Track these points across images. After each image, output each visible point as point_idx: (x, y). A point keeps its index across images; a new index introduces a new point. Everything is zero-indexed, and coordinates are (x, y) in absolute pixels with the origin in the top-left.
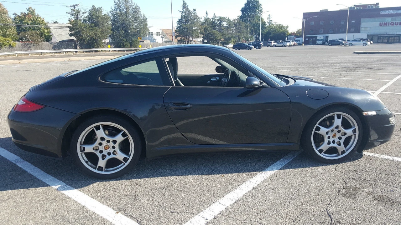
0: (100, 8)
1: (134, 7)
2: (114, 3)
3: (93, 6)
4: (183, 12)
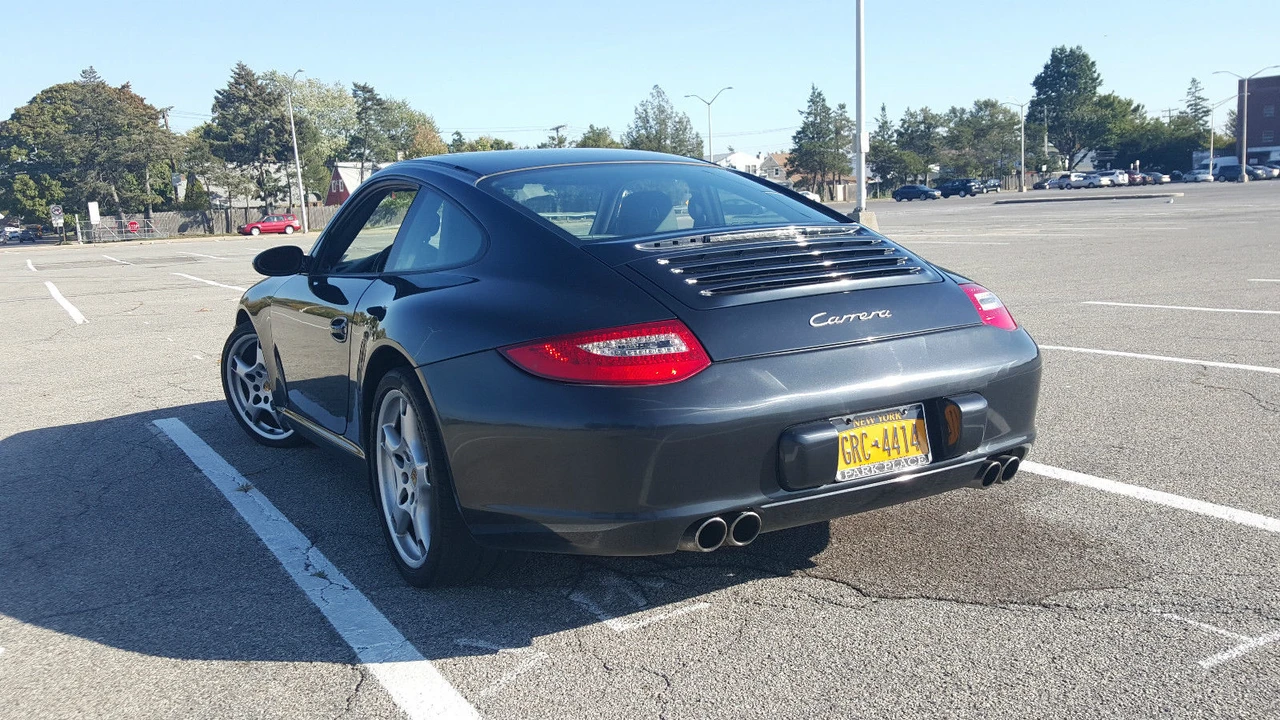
0: (604, 130)
1: (677, 119)
2: (634, 116)
3: (591, 127)
4: (809, 114)
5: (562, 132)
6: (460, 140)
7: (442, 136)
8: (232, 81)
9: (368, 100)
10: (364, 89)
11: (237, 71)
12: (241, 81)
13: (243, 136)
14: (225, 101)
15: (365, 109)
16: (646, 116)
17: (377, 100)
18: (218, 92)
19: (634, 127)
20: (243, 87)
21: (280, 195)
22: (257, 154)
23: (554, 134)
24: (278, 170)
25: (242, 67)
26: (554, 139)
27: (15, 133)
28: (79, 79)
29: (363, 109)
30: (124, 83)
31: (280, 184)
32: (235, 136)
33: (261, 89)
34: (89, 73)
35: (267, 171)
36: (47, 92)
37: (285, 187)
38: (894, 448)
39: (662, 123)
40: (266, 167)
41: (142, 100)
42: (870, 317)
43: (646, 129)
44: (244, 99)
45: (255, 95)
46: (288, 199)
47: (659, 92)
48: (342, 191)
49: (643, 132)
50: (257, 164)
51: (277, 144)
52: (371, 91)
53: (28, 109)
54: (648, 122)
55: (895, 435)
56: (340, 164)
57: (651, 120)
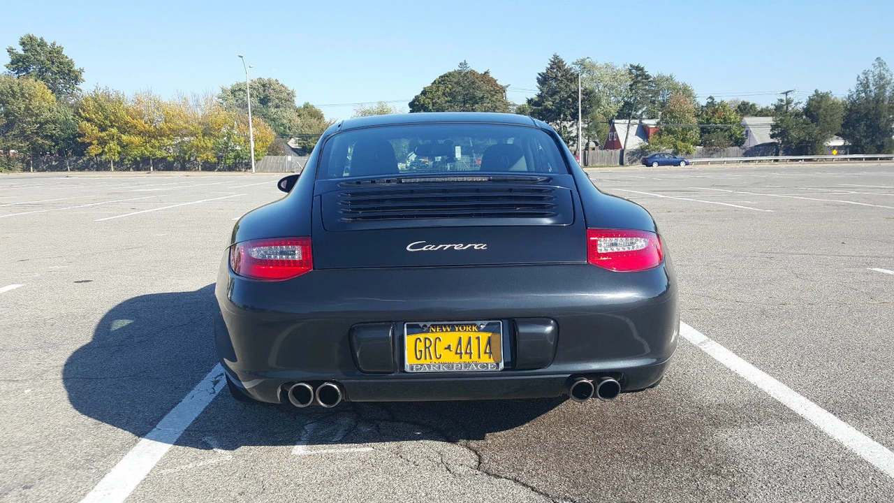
0: (827, 93)
2: (856, 82)
5: (790, 95)
6: (712, 102)
7: (698, 100)
8: (549, 66)
9: (638, 75)
10: (638, 68)
11: (553, 60)
12: (554, 66)
13: (551, 103)
14: (543, 80)
15: (635, 83)
16: (867, 83)
17: (646, 76)
18: (539, 74)
19: (855, 90)
20: (555, 70)
21: (571, 143)
22: (560, 115)
23: (784, 97)
24: (572, 126)
25: (556, 57)
26: (782, 101)
27: (422, 102)
28: (457, 68)
29: (634, 82)
30: (486, 71)
31: (572, 135)
32: (547, 103)
33: (567, 71)
34: (463, 64)
35: (565, 126)
36: (442, 77)
37: (575, 137)
38: (466, 353)
39: (882, 88)
40: (565, 123)
41: (495, 81)
42: (465, 248)
43: (866, 93)
44: (555, 78)
45: (562, 76)
46: (575, 145)
47: (880, 62)
48: (615, 139)
49: (863, 95)
50: (558, 122)
51: (573, 108)
52: (642, 69)
53: (431, 88)
54: (868, 87)
55: (469, 342)
56: (616, 121)
57: (871, 85)
